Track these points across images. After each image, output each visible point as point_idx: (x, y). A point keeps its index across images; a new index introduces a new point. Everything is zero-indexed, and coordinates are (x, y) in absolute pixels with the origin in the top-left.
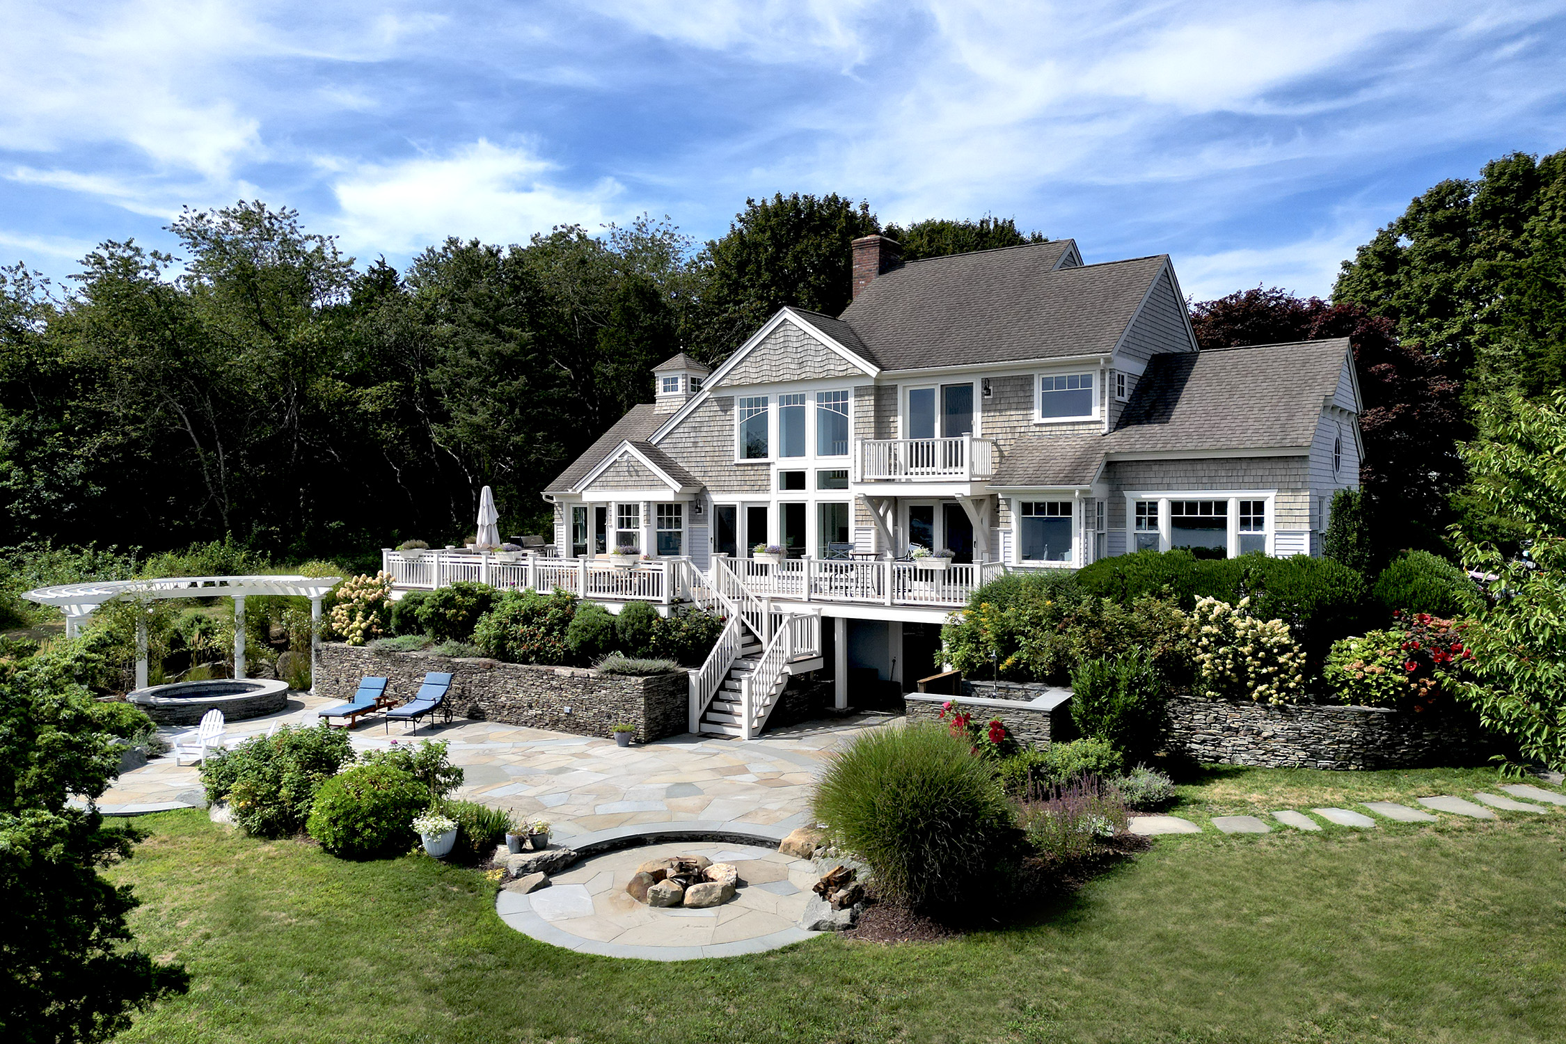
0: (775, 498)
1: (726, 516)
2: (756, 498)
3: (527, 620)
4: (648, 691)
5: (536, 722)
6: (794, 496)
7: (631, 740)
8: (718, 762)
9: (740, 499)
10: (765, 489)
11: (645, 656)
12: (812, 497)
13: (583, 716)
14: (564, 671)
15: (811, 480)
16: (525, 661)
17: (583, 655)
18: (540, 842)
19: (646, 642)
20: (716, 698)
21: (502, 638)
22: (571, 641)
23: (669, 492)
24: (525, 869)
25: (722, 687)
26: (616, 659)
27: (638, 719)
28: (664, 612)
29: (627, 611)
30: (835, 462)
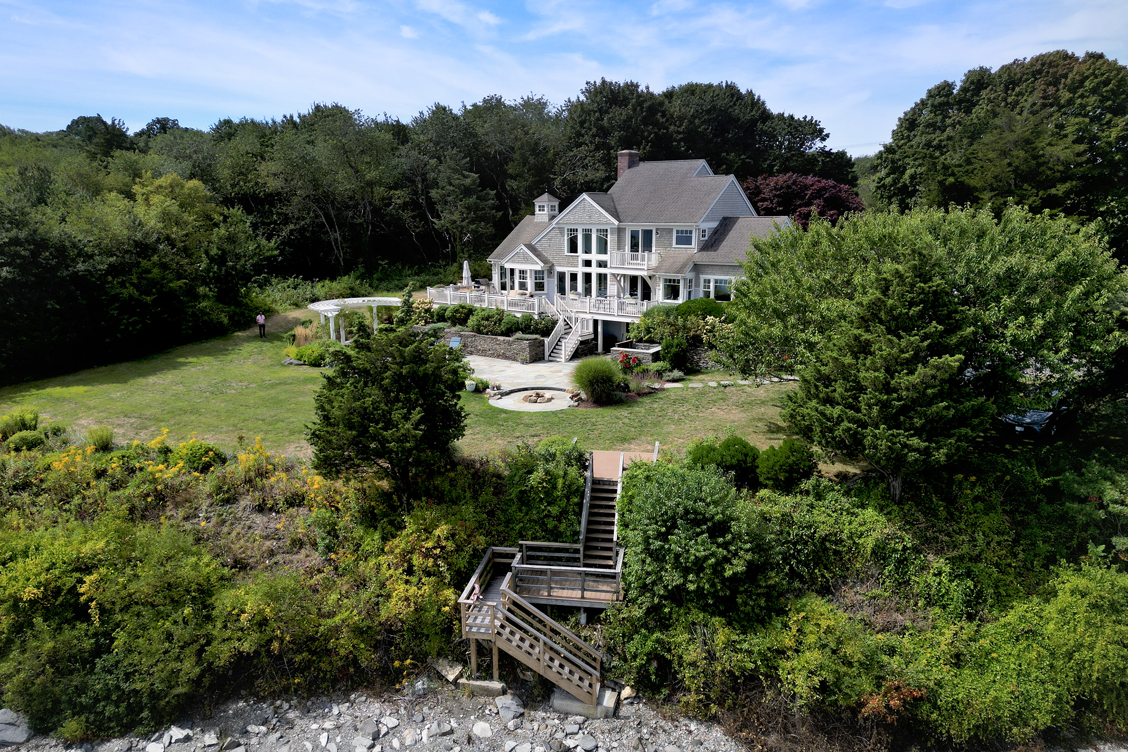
0: (581, 270)
1: (561, 276)
2: (573, 270)
3: (487, 319)
4: (530, 346)
5: (492, 355)
6: (587, 270)
7: (524, 362)
8: (552, 369)
9: (567, 270)
10: (577, 266)
11: (529, 333)
12: (594, 270)
13: (508, 354)
14: (501, 338)
15: (594, 264)
16: (487, 334)
17: (508, 333)
18: (498, 388)
19: (530, 328)
20: (554, 348)
21: (479, 325)
22: (503, 328)
23: (539, 266)
24: (495, 395)
25: (557, 344)
26: (519, 335)
27: (526, 355)
28: (536, 317)
29: (523, 316)
30: (602, 257)
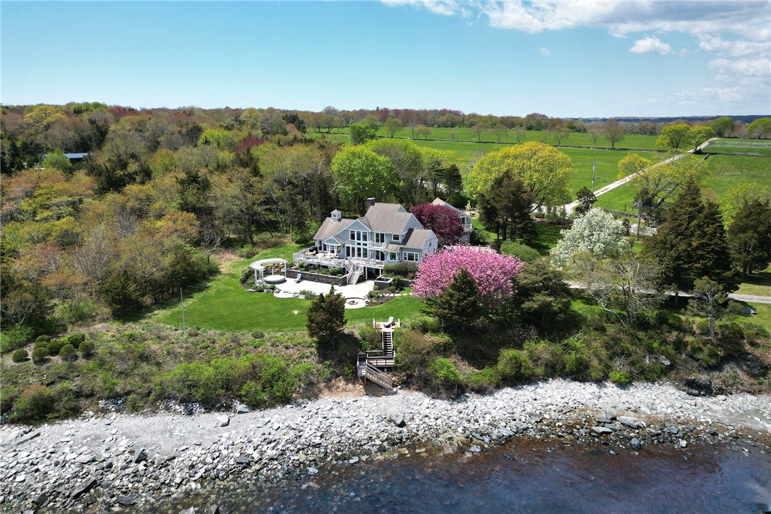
0: (356, 247)
1: (348, 248)
2: (353, 246)
4: (342, 279)
6: (359, 246)
7: (340, 285)
9: (350, 246)
12: (362, 247)
15: (362, 244)
20: (350, 279)
23: (339, 245)
27: (341, 283)
30: (365, 242)
